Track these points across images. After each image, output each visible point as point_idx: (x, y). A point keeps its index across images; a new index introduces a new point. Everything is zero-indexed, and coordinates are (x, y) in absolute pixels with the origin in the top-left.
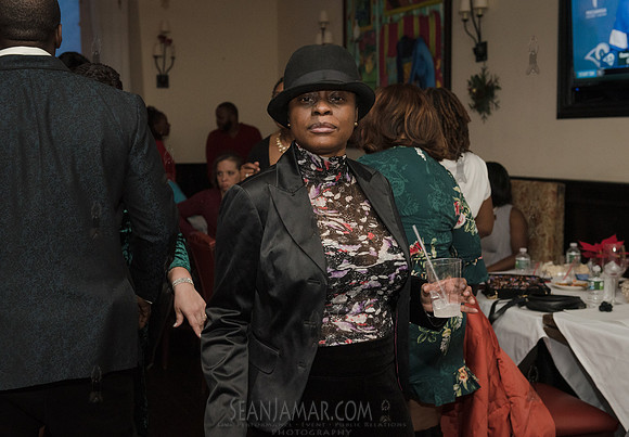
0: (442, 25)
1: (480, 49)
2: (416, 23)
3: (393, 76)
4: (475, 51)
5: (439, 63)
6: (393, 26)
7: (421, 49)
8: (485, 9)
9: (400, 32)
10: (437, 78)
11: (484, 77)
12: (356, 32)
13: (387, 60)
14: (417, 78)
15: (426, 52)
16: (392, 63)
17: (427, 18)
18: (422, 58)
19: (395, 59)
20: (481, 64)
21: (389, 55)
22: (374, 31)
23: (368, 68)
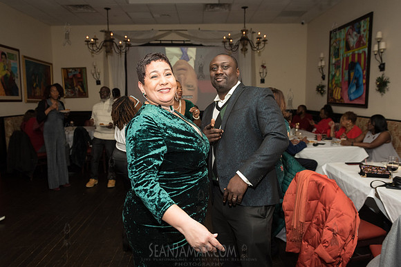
0: (367, 56)
1: (382, 66)
2: (356, 56)
3: (346, 78)
4: (380, 67)
5: (365, 72)
6: (347, 58)
7: (358, 66)
8: (384, 49)
10: (364, 78)
11: (383, 78)
12: (334, 61)
13: (344, 71)
14: (355, 78)
15: (360, 68)
16: (346, 72)
17: (360, 55)
18: (358, 70)
20: (382, 72)
21: (346, 69)
22: (340, 60)
23: (337, 75)
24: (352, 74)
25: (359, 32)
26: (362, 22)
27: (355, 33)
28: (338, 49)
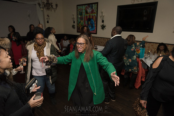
0: (96, 17)
1: (103, 21)
2: (91, 16)
7: (92, 20)
9: (88, 17)
10: (95, 24)
12: (79, 17)
14: (91, 24)
15: (93, 21)
17: (93, 16)
19: (87, 21)
20: (103, 23)
21: (86, 20)
22: (83, 17)
23: (82, 22)
24: (89, 22)
25: (92, 8)
26: (93, 5)
27: (90, 8)
28: (82, 13)
